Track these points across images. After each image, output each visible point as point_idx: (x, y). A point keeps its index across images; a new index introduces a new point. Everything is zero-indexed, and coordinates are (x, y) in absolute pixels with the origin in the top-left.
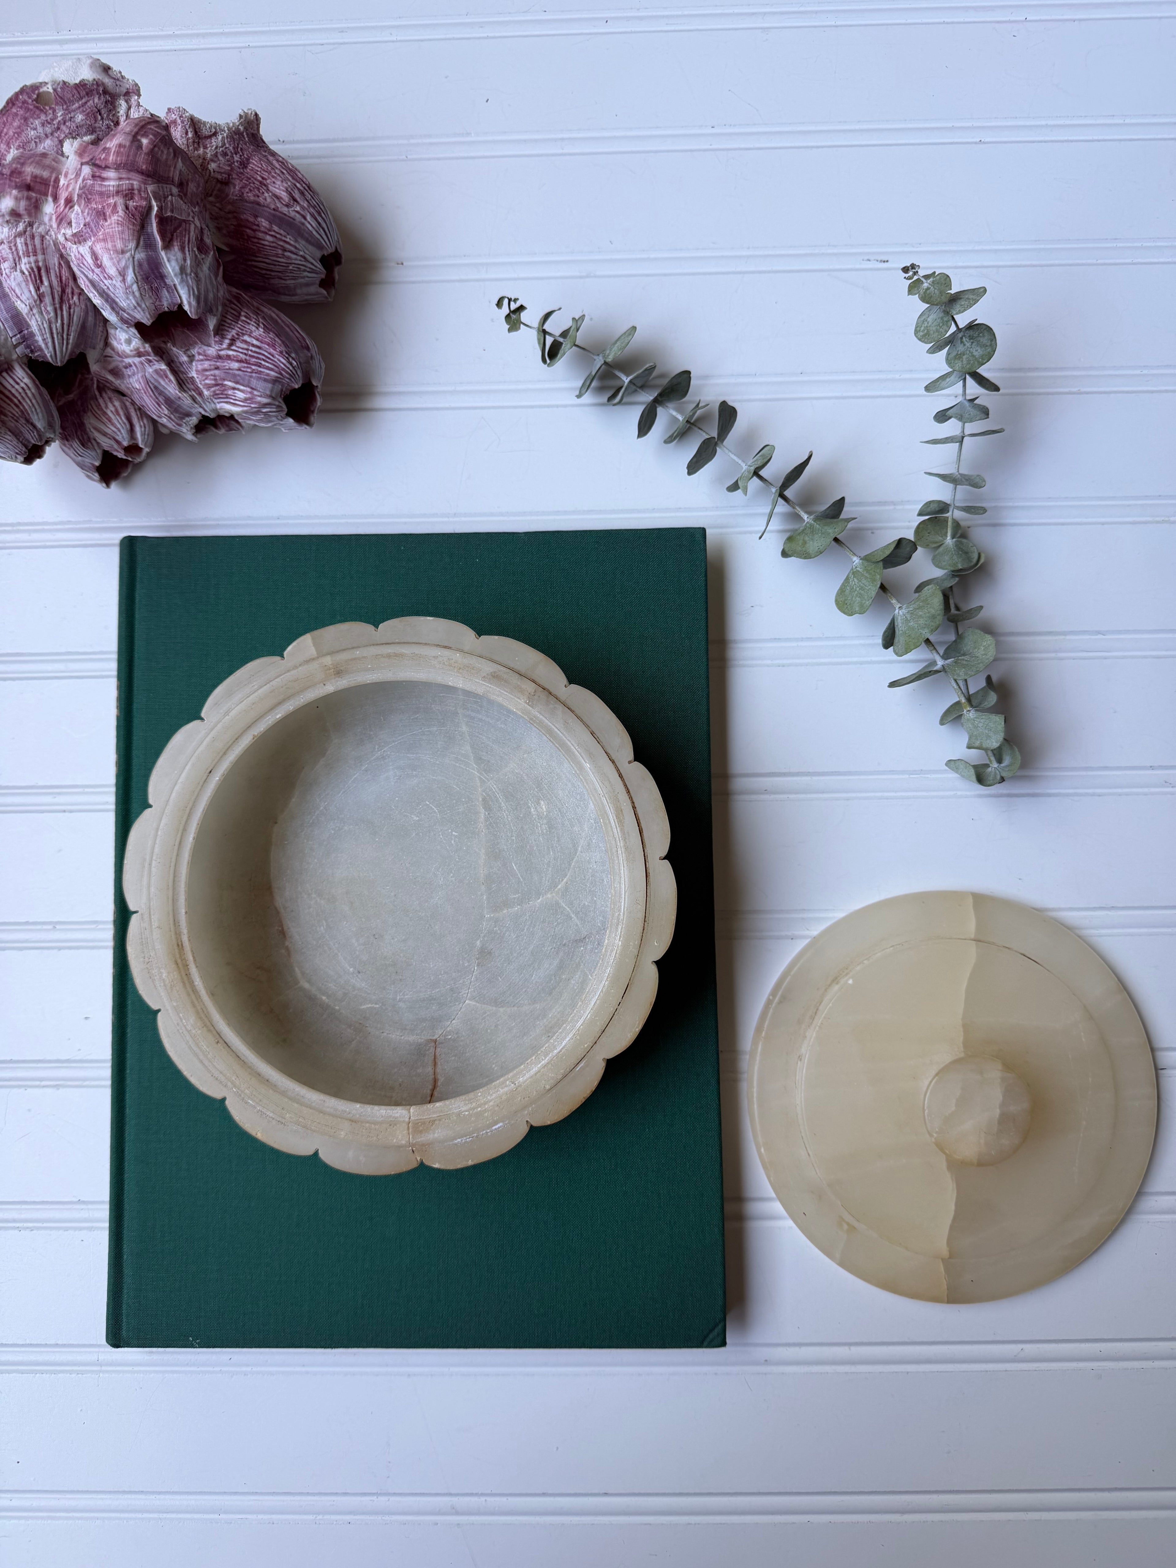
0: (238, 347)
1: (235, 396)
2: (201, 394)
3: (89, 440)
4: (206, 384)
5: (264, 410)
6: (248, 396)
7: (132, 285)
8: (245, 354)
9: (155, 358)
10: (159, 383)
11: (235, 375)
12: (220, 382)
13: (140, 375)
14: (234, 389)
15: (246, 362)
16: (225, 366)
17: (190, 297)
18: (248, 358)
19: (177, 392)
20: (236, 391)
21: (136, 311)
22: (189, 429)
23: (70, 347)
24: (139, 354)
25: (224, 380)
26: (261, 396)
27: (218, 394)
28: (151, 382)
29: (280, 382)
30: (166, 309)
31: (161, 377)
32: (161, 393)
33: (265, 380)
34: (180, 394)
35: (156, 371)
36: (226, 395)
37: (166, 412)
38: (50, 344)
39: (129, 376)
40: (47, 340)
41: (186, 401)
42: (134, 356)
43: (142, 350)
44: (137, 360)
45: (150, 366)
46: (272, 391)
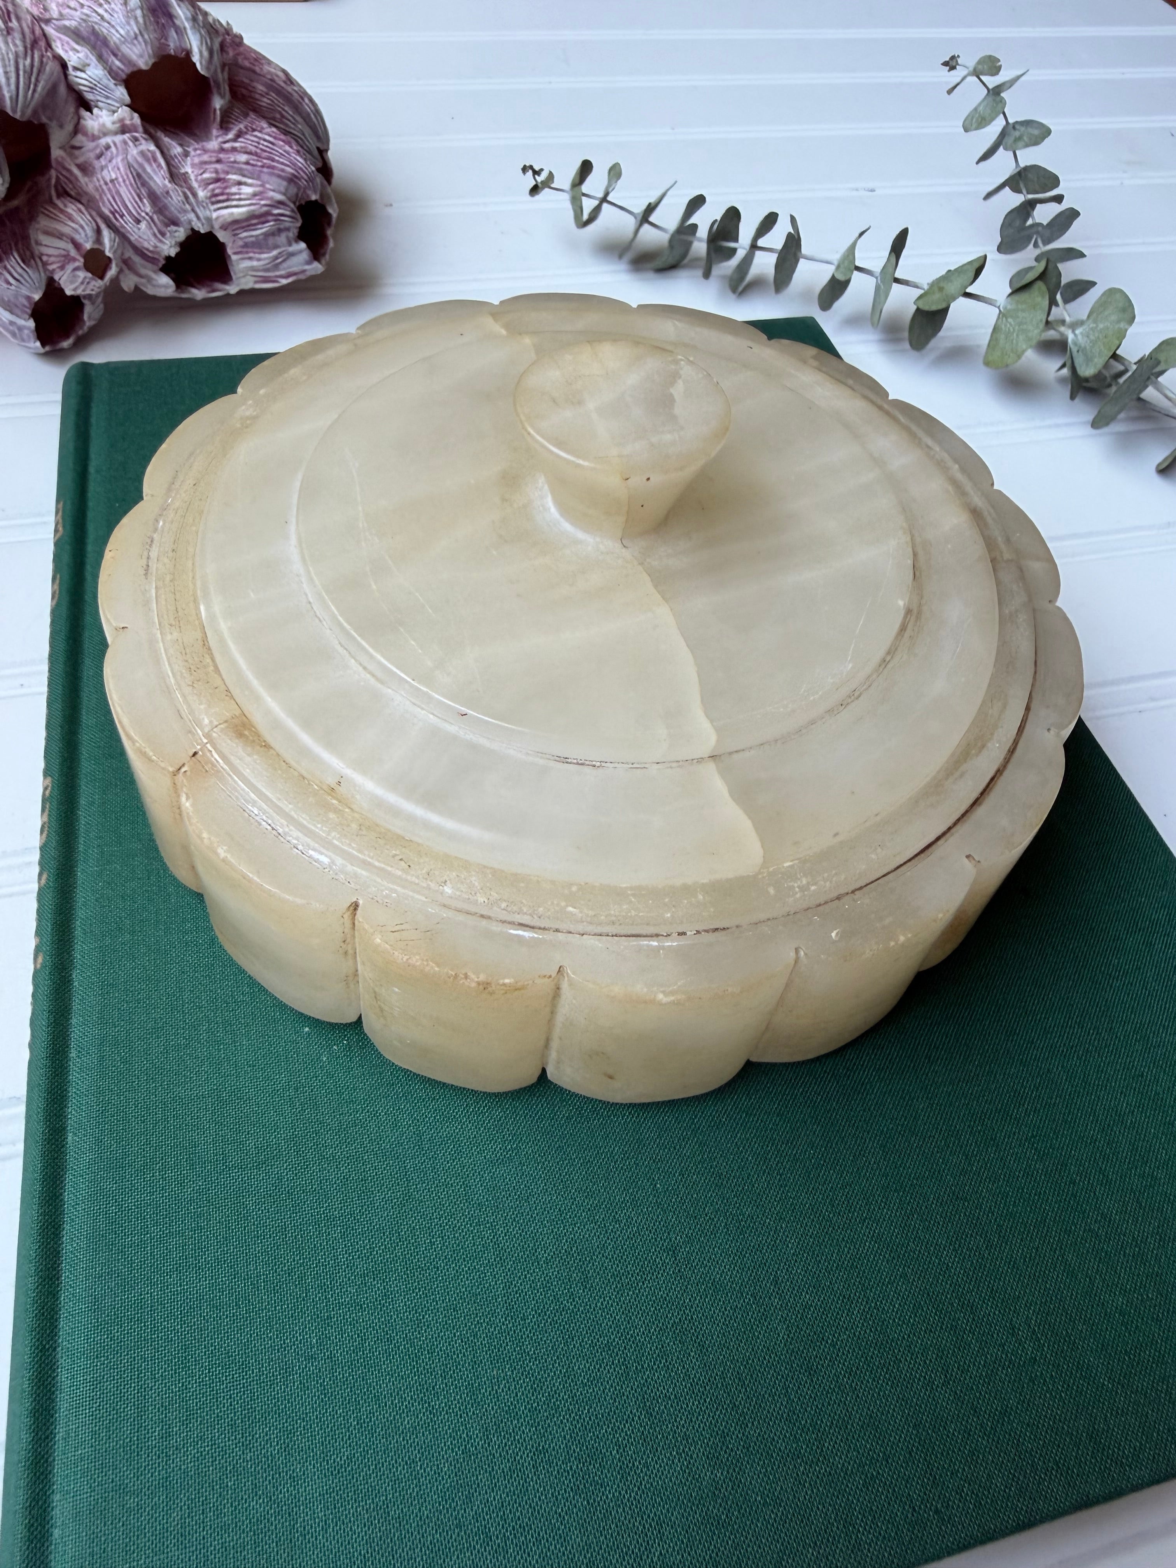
0: (247, 139)
1: (240, 194)
2: (195, 195)
3: (33, 256)
4: (203, 180)
5: (276, 211)
6: (258, 189)
7: (136, 9)
8: (256, 146)
9: (144, 136)
10: (144, 170)
11: (241, 169)
12: (222, 176)
13: (119, 159)
14: (240, 183)
15: (256, 154)
16: (229, 158)
17: (202, 44)
18: (258, 151)
19: (167, 182)
20: (243, 187)
21: (135, 42)
22: (173, 243)
23: (37, 95)
24: (124, 129)
25: (227, 173)
26: (274, 191)
27: (217, 195)
28: (133, 167)
29: (295, 183)
30: (172, 52)
31: (148, 160)
32: (144, 184)
33: (279, 176)
34: (169, 185)
35: (142, 153)
36: (228, 194)
37: (148, 209)
38: (13, 80)
39: (102, 169)
40: (10, 74)
41: (175, 199)
42: (116, 133)
43: (128, 122)
44: (119, 138)
45: (135, 146)
46: (286, 190)
